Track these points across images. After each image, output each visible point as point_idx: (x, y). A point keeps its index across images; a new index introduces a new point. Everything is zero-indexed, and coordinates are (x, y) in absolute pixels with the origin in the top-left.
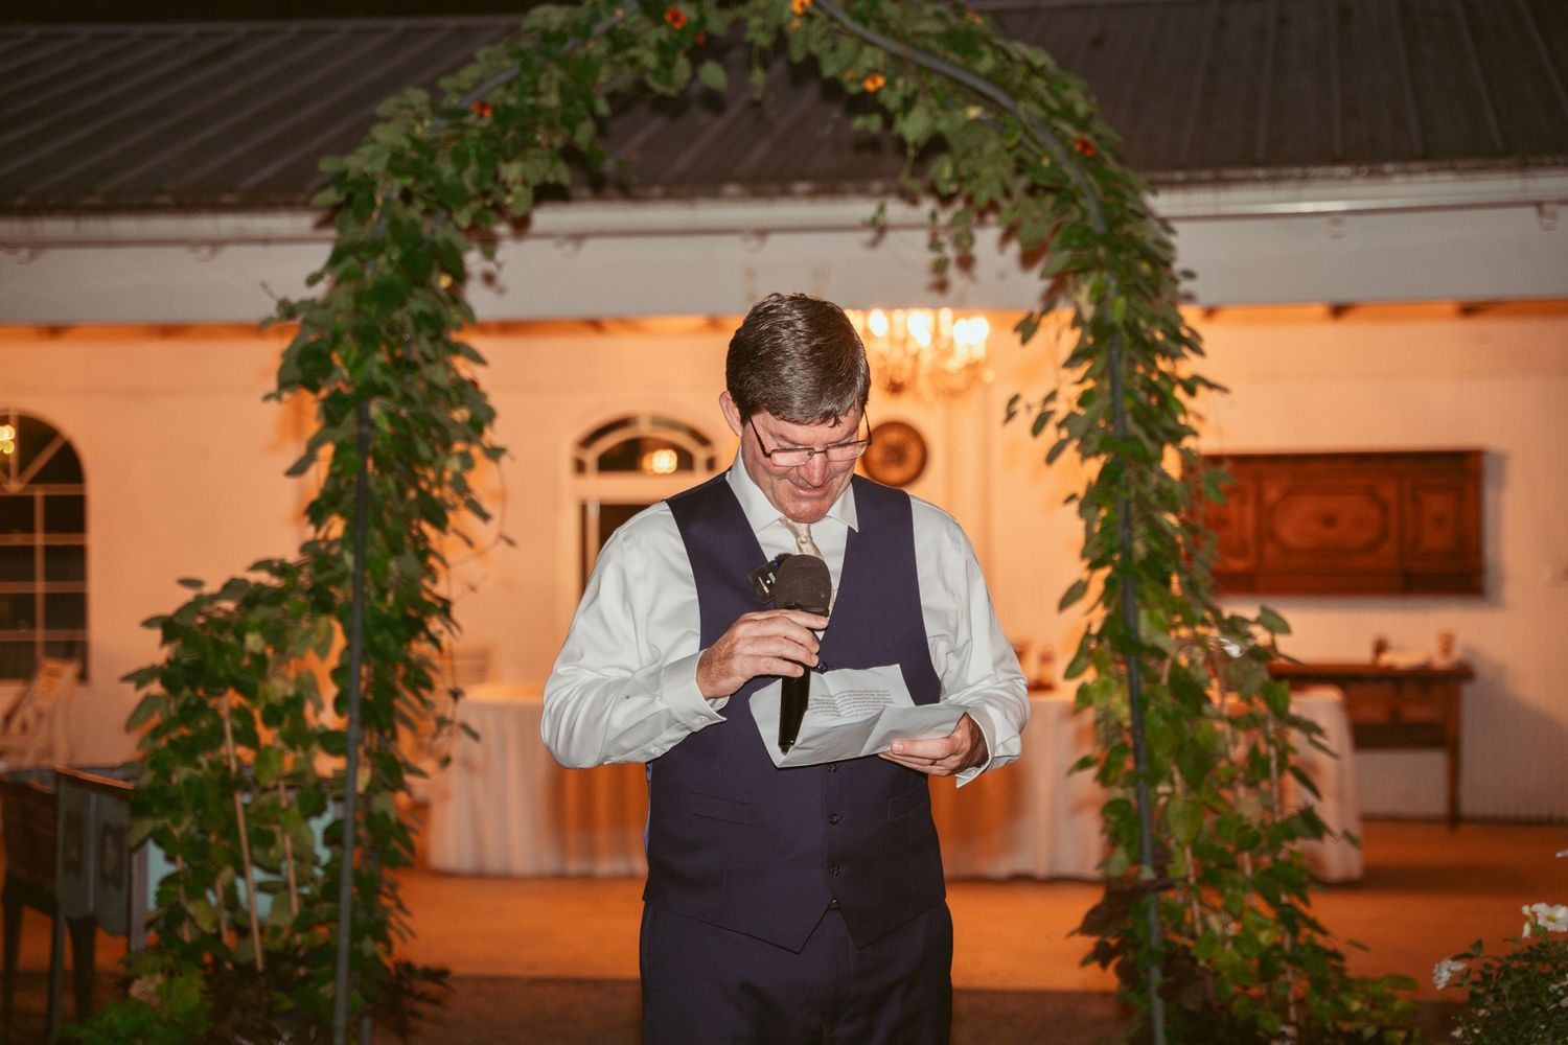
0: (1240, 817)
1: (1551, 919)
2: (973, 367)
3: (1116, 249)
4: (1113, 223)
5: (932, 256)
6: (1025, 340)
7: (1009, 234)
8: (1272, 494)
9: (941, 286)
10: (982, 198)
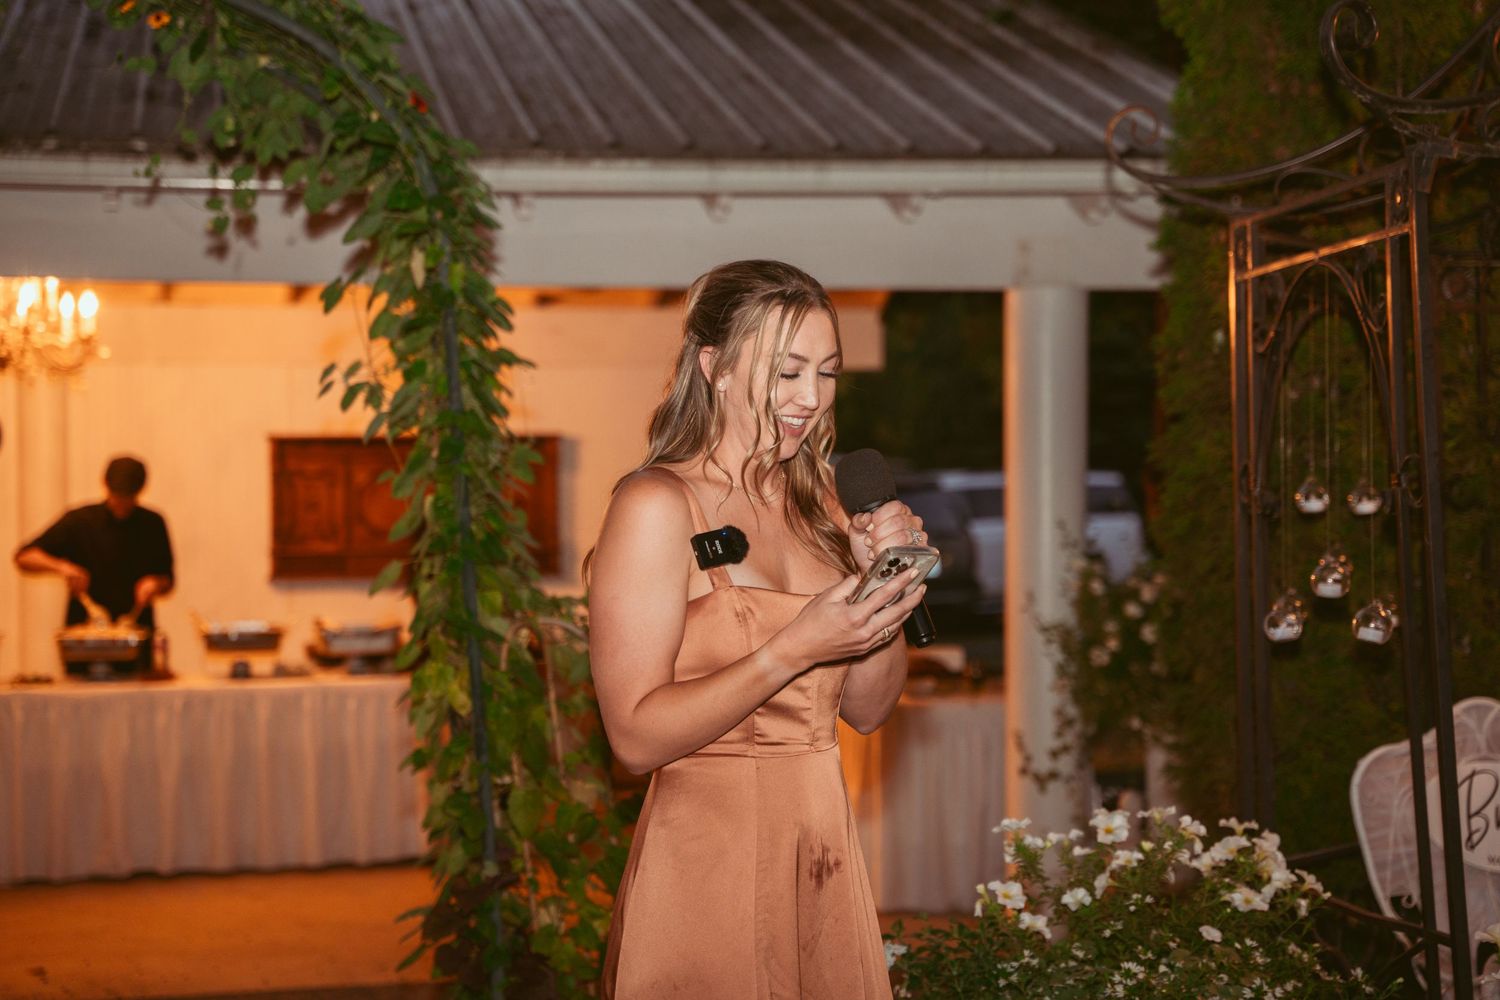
0: (579, 805)
1: (1006, 896)
2: (87, 343)
3: (451, 213)
4: (444, 188)
5: (212, 215)
6: (328, 309)
7: (292, 199)
8: (361, 477)
9: (220, 251)
10: (264, 157)
